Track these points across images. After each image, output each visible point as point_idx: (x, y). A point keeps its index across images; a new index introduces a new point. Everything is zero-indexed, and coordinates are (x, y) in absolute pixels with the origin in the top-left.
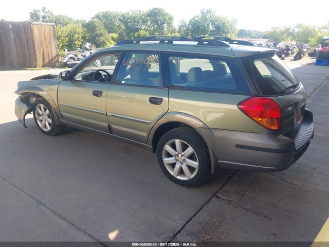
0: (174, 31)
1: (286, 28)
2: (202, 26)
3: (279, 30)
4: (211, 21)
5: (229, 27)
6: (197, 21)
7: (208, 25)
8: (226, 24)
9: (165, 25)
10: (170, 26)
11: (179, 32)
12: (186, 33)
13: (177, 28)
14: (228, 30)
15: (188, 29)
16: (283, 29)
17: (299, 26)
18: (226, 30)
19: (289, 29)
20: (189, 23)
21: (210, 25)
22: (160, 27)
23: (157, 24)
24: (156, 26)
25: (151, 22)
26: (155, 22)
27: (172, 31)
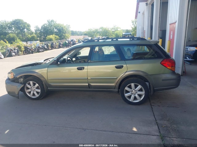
0: (32, 33)
1: (96, 30)
2: (50, 30)
3: (92, 31)
4: (55, 27)
5: (65, 30)
6: (46, 27)
7: (54, 29)
8: (64, 28)
9: (25, 30)
10: (29, 31)
11: (36, 34)
12: (40, 34)
13: (34, 31)
14: (65, 31)
15: (41, 32)
16: (94, 30)
17: (102, 28)
18: (64, 31)
19: (97, 30)
20: (41, 28)
21: (55, 29)
22: (22, 31)
23: (20, 29)
24: (19, 31)
25: (15, 28)
26: (18, 28)
27: (31, 33)
